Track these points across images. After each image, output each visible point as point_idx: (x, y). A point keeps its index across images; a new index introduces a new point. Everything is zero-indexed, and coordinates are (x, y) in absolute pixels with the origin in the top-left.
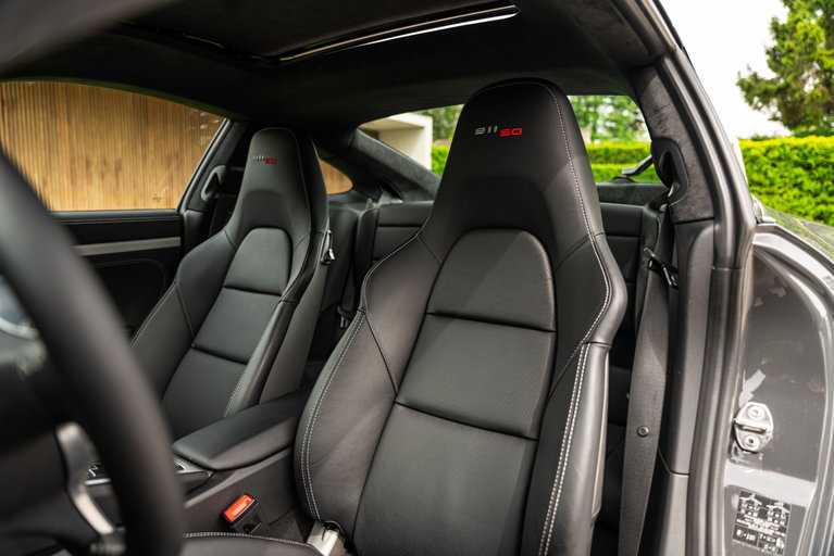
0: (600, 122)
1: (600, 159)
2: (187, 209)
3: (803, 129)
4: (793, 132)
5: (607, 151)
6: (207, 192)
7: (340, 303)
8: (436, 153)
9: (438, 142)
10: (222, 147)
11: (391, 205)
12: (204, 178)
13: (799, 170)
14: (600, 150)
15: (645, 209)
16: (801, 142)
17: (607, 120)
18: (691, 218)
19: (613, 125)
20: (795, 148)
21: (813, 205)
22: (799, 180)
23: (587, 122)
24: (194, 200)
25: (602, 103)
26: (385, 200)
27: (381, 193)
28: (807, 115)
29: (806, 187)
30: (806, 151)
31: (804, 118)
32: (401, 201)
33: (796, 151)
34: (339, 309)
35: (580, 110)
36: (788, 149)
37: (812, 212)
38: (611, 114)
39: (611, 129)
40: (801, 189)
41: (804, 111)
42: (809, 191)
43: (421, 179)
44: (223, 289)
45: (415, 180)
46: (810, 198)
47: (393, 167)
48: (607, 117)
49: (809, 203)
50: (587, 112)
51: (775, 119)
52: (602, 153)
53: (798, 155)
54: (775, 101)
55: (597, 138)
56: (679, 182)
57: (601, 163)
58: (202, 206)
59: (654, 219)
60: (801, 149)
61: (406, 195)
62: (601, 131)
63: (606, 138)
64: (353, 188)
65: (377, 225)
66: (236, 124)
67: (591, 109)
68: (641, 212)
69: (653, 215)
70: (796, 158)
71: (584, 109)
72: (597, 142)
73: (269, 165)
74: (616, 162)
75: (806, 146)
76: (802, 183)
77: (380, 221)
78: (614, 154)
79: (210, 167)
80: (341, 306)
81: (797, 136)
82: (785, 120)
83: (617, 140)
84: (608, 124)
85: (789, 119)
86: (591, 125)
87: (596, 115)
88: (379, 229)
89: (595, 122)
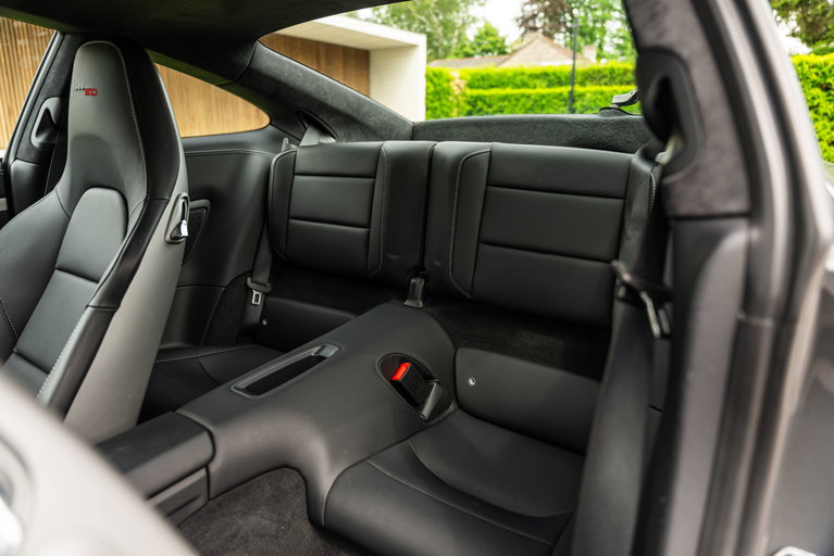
0: (606, 39)
1: (605, 80)
2: (16, 159)
3: (822, 45)
4: (811, 50)
5: (612, 71)
6: (38, 134)
7: (251, 273)
8: (431, 75)
9: (436, 62)
10: (52, 71)
11: (321, 145)
12: (34, 114)
13: (817, 91)
14: (604, 69)
15: (635, 158)
16: (820, 60)
17: (614, 37)
18: (701, 211)
19: (621, 42)
20: (814, 66)
21: (829, 130)
22: (816, 102)
23: (593, 39)
24: (23, 146)
25: (610, 18)
26: (311, 138)
27: (306, 129)
28: (828, 30)
29: (822, 110)
30: (826, 69)
31: (824, 33)
32: (332, 140)
33: (815, 70)
34: (249, 280)
35: (587, 26)
36: (806, 67)
37: (828, 137)
38: (619, 30)
39: (619, 47)
40: (816, 112)
41: (826, 25)
42: (826, 114)
43: (357, 110)
44: (57, 273)
45: (350, 112)
46: (826, 121)
47: (317, 96)
48: (615, 32)
49: (825, 127)
50: (594, 29)
51: (793, 35)
52: (607, 73)
53: (817, 74)
54: (794, 15)
55: (604, 57)
56: (683, 136)
57: (606, 84)
58: (33, 155)
59: (647, 174)
60: (820, 68)
61: (340, 133)
62: (608, 49)
63: (613, 57)
64: (270, 124)
65: (295, 174)
66: (68, 37)
67: (599, 25)
68: (630, 161)
69: (645, 168)
70: (814, 77)
71: (591, 24)
72: (603, 61)
73: (90, 97)
74: (621, 83)
75: (826, 64)
76: (818, 106)
77: (299, 168)
78: (619, 75)
79: (40, 100)
80: (251, 276)
81: (817, 54)
82: (804, 36)
83: (624, 58)
84: (616, 41)
85: (808, 34)
86: (596, 43)
87: (604, 31)
88: (297, 178)
89: (602, 41)
